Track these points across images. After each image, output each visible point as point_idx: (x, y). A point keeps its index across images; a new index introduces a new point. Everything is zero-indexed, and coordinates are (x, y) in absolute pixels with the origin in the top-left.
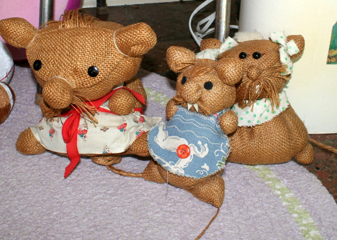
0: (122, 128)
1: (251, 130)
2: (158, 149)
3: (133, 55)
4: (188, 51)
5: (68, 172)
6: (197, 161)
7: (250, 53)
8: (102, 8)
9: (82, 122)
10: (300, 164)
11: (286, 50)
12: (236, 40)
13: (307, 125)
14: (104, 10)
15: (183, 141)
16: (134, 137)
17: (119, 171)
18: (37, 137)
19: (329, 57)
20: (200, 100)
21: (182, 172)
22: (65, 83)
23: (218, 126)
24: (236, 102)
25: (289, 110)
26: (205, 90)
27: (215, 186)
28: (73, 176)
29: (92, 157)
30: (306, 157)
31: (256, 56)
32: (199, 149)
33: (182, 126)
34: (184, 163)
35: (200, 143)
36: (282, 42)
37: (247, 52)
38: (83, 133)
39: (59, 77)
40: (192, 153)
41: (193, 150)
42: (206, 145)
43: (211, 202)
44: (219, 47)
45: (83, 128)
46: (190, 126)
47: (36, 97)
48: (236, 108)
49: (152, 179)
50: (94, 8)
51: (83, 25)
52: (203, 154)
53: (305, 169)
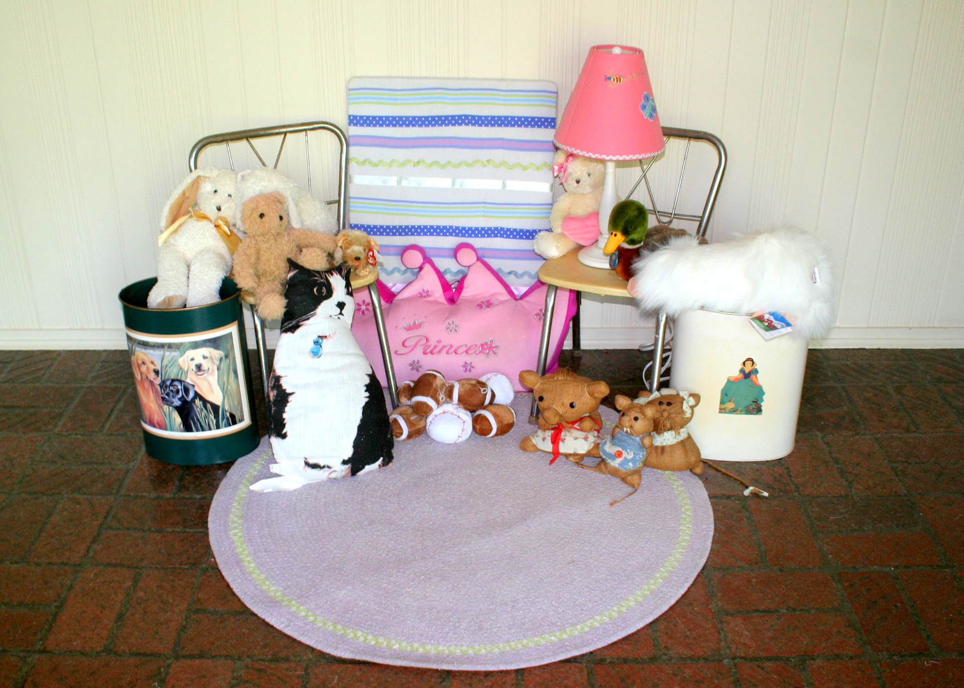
0: (586, 439)
1: (663, 448)
2: (605, 453)
3: (595, 398)
4: (627, 398)
5: (552, 462)
6: (626, 461)
7: (665, 402)
8: (577, 352)
9: (563, 434)
10: (695, 474)
11: (688, 403)
12: (660, 393)
13: (702, 453)
14: (578, 354)
15: (620, 449)
16: (592, 445)
17: (582, 465)
18: (534, 441)
19: (720, 409)
20: (631, 427)
21: (617, 466)
22: (556, 410)
23: (640, 443)
24: (653, 431)
25: (689, 437)
26: (634, 421)
27: (635, 478)
28: (554, 465)
29: (567, 456)
30: (698, 470)
31: (669, 404)
32: (628, 454)
33: (620, 441)
34: (619, 460)
35: (629, 450)
36: (686, 397)
37: (663, 402)
38: (563, 440)
39: (554, 407)
40: (624, 456)
41: (625, 454)
42: (632, 452)
43: (633, 486)
44: (649, 397)
45: (563, 437)
46: (624, 441)
47: (530, 418)
48: (654, 433)
49: (601, 471)
50: (570, 350)
51: (569, 378)
52: (630, 457)
53: (697, 478)
